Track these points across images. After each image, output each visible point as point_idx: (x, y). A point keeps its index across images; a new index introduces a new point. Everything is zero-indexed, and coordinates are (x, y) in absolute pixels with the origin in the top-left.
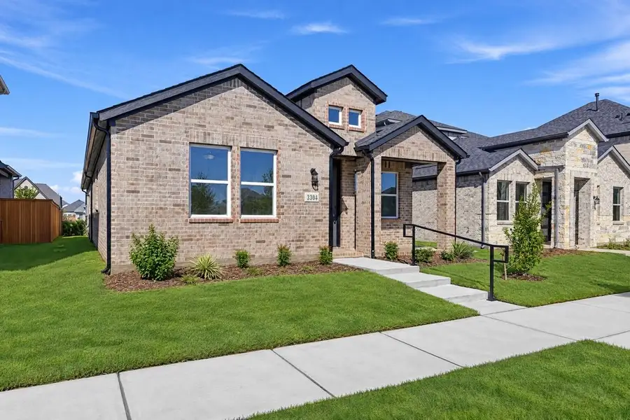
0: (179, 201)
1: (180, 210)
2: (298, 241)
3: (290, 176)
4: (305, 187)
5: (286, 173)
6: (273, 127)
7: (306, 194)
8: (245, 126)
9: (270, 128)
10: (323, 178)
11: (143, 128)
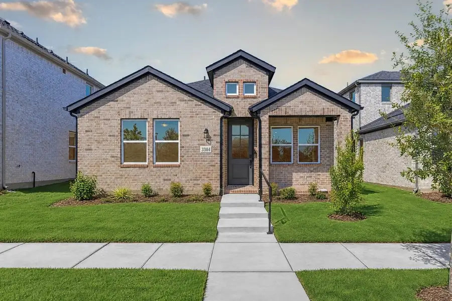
0: (114, 154)
1: (115, 160)
2: (194, 180)
3: (188, 135)
4: (201, 142)
5: (186, 133)
6: (176, 103)
7: (201, 147)
8: (156, 105)
9: (173, 103)
10: (215, 135)
11: (94, 113)
